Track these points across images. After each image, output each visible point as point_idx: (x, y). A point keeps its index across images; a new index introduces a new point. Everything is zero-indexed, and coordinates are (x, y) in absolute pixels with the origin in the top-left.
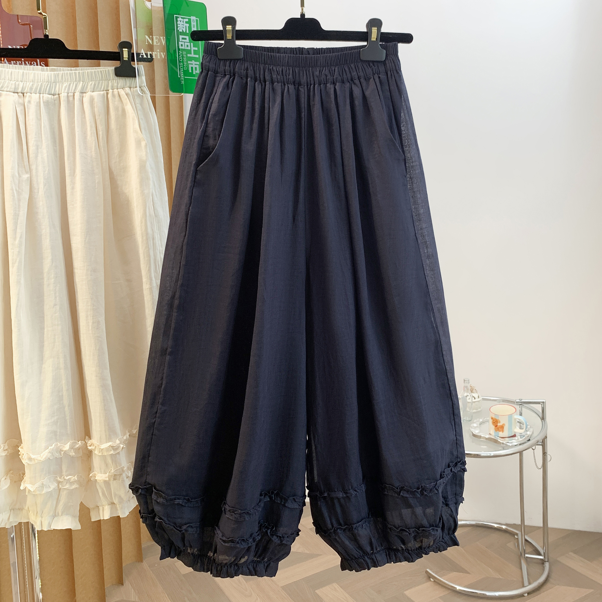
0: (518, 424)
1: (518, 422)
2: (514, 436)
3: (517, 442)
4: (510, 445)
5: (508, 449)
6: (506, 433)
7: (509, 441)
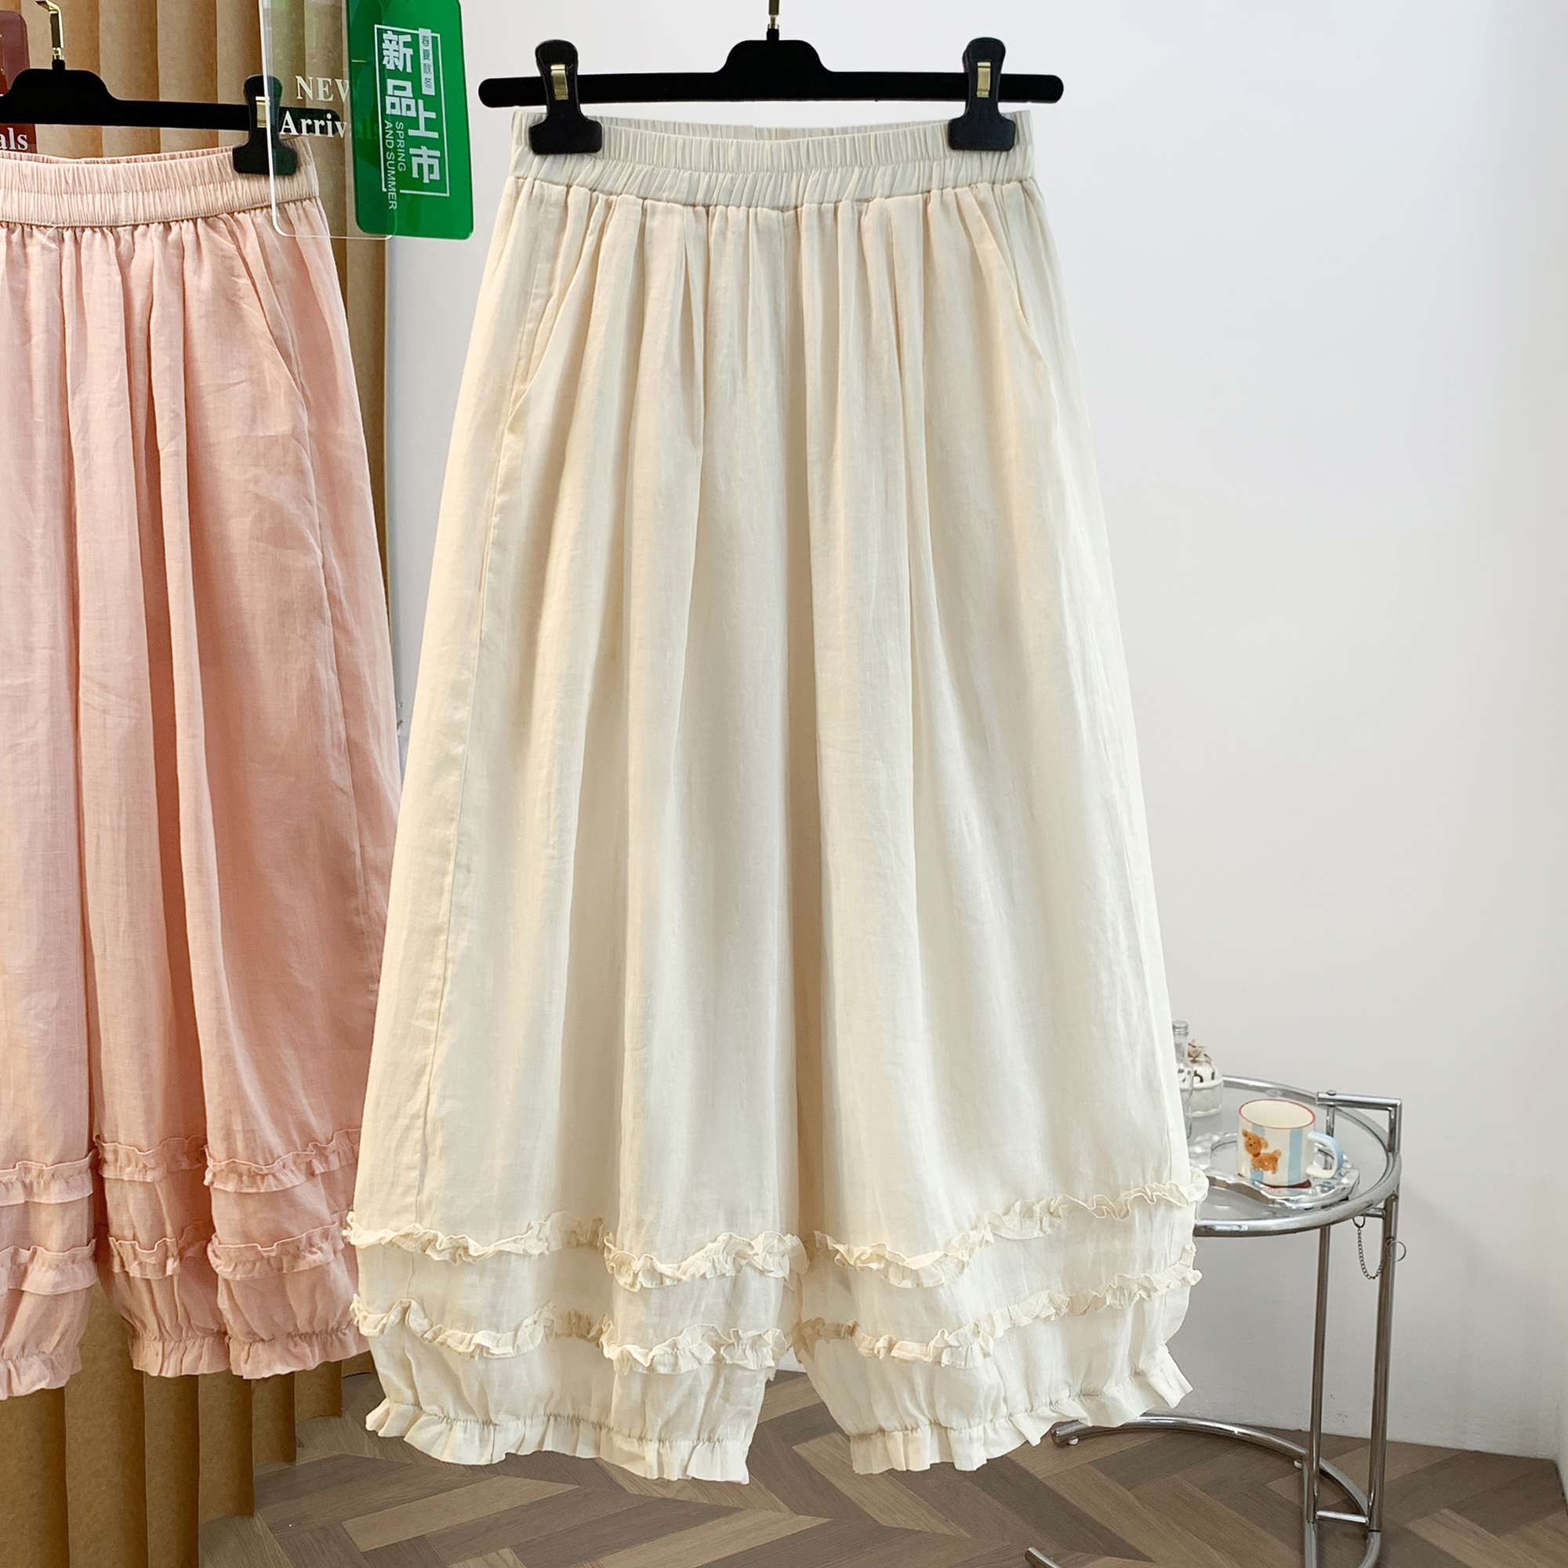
3: (1312, 1202)
4: (1294, 1206)
5: (1288, 1217)
6: (1282, 1176)
7: (1291, 1198)
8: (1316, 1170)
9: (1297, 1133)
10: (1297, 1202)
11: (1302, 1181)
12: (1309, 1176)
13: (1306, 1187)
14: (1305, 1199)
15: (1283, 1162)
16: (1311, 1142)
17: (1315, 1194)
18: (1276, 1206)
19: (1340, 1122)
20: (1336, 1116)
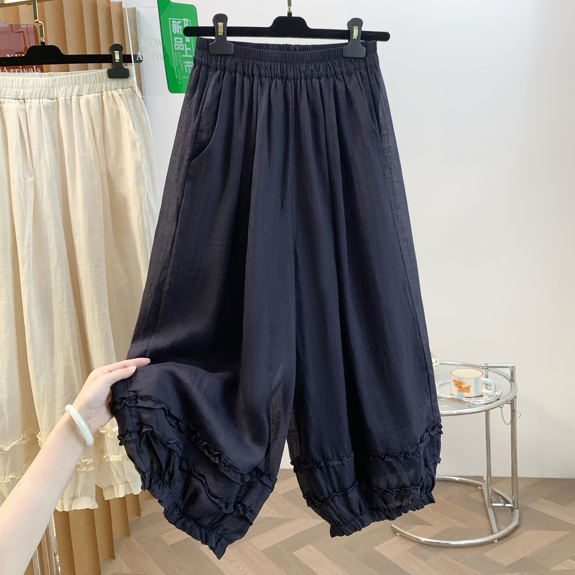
0: (484, 385)
1: (485, 384)
2: (482, 396)
3: (484, 402)
4: (478, 404)
5: (475, 408)
6: (472, 393)
7: (476, 401)
8: (484, 391)
9: (477, 379)
10: (479, 402)
11: (480, 395)
12: (482, 393)
13: (482, 397)
14: (482, 401)
15: (472, 389)
16: (482, 381)
17: (486, 399)
18: (470, 404)
19: (490, 374)
20: (489, 372)
